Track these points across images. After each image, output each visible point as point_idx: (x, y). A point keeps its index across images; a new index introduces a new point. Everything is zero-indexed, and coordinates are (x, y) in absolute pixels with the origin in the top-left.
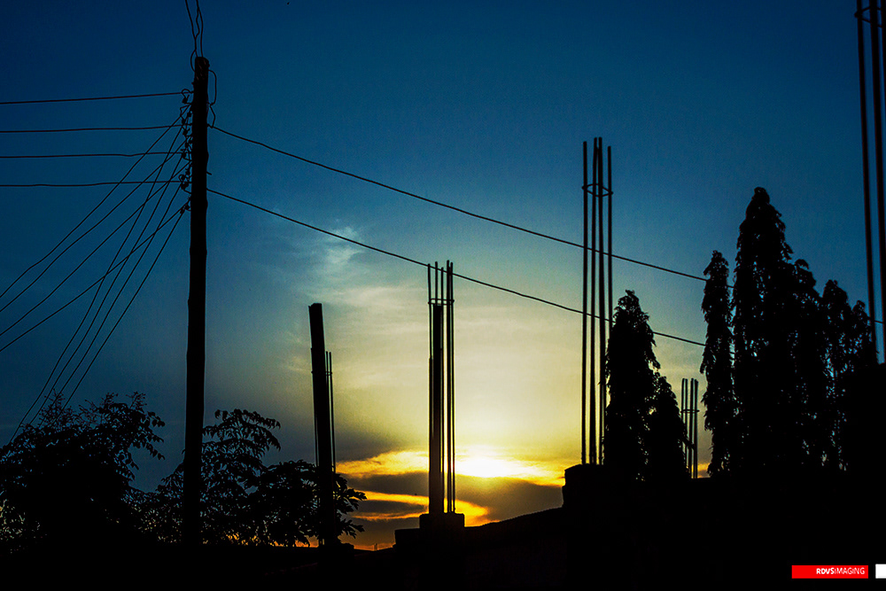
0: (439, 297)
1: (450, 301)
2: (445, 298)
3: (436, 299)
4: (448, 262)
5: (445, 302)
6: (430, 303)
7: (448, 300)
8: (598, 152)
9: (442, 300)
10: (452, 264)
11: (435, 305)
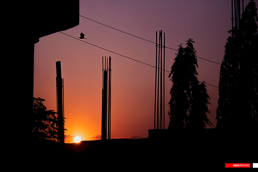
0: (106, 68)
1: (110, 70)
2: (108, 69)
3: (105, 69)
4: (110, 56)
5: (108, 70)
6: (103, 70)
7: (109, 69)
8: (161, 34)
9: (107, 69)
10: (111, 57)
11: (105, 71)
